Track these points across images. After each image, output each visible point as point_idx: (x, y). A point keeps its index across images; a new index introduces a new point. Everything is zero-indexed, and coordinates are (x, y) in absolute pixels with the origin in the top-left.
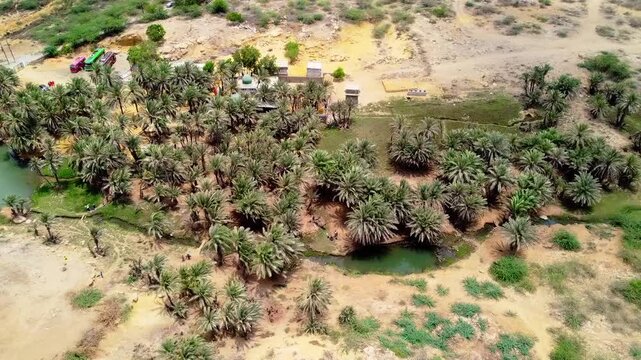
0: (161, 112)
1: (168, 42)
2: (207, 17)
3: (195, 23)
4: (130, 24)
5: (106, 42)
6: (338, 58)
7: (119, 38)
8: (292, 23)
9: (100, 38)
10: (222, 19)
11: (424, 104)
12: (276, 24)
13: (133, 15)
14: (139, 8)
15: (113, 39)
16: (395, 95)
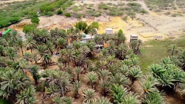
0: (47, 51)
1: (41, 24)
2: (55, 16)
3: (51, 18)
4: (22, 20)
5: (12, 27)
6: (115, 27)
7: (18, 25)
8: (90, 17)
9: (9, 25)
10: (62, 16)
11: (164, 41)
12: (84, 17)
13: (23, 17)
14: (26, 14)
15: (15, 25)
16: (149, 38)
